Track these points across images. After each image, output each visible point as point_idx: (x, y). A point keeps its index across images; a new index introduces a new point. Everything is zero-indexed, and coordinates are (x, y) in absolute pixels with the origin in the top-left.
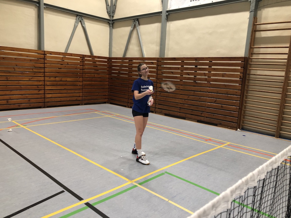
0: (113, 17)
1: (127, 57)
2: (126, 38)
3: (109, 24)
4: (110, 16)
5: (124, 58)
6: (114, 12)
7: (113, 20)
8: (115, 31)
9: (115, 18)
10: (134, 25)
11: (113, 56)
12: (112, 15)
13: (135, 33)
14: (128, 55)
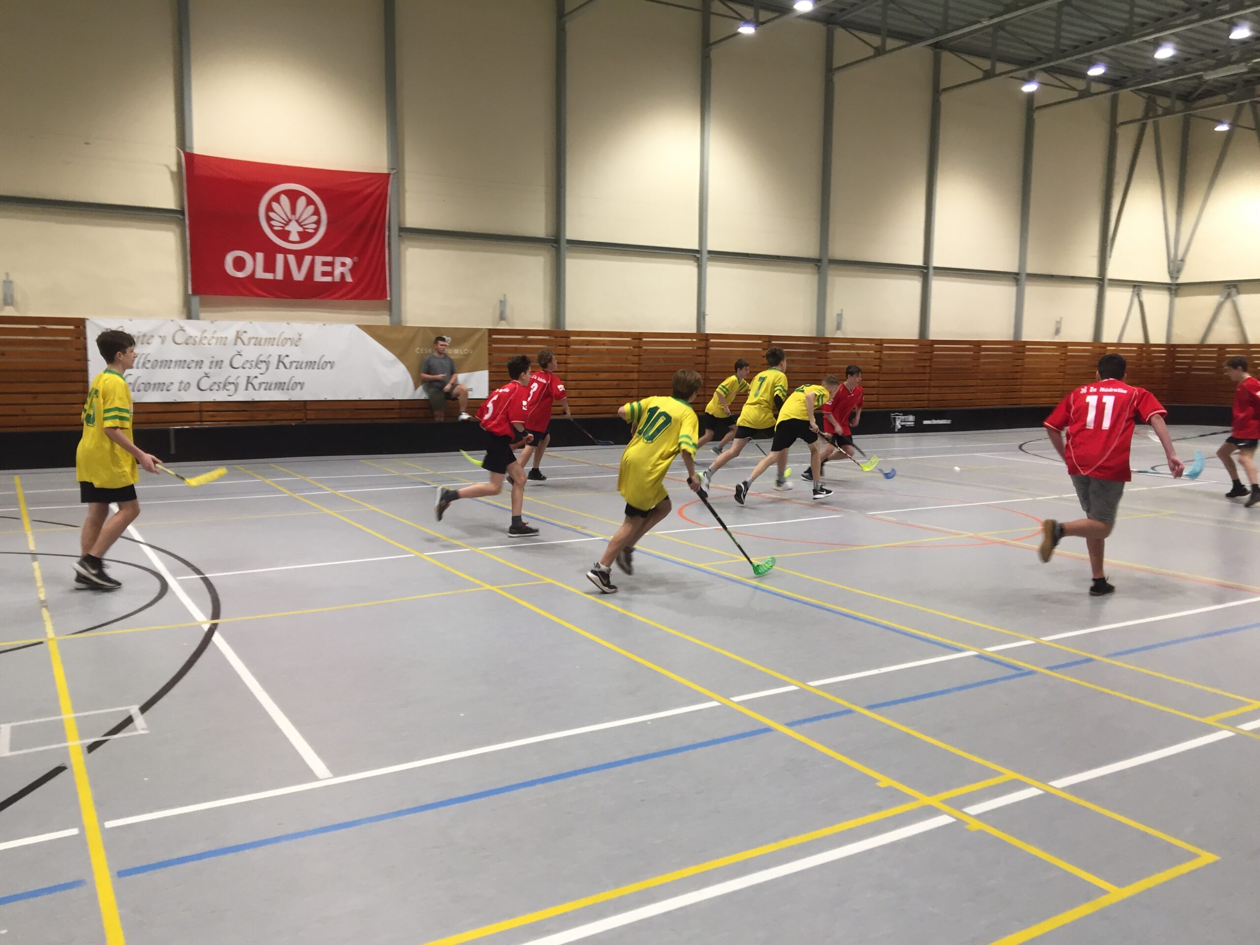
0: (1177, 278)
1: (1209, 343)
2: (1209, 313)
3: (1170, 290)
4: (1172, 277)
5: (1201, 346)
6: (1179, 271)
7: (1177, 285)
8: (1180, 302)
9: (1180, 281)
10: (1227, 293)
11: (1175, 341)
12: (1175, 275)
13: (1228, 306)
14: (1212, 340)
